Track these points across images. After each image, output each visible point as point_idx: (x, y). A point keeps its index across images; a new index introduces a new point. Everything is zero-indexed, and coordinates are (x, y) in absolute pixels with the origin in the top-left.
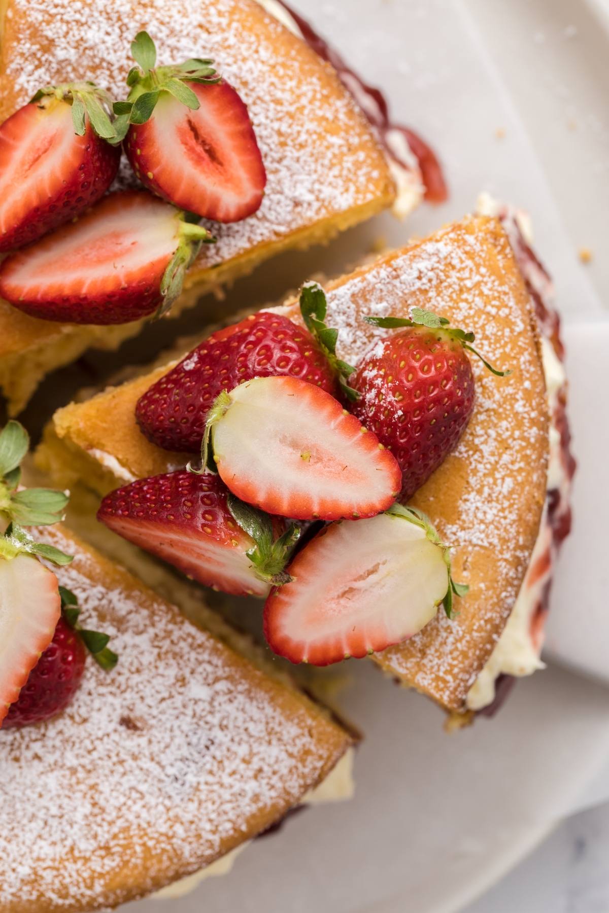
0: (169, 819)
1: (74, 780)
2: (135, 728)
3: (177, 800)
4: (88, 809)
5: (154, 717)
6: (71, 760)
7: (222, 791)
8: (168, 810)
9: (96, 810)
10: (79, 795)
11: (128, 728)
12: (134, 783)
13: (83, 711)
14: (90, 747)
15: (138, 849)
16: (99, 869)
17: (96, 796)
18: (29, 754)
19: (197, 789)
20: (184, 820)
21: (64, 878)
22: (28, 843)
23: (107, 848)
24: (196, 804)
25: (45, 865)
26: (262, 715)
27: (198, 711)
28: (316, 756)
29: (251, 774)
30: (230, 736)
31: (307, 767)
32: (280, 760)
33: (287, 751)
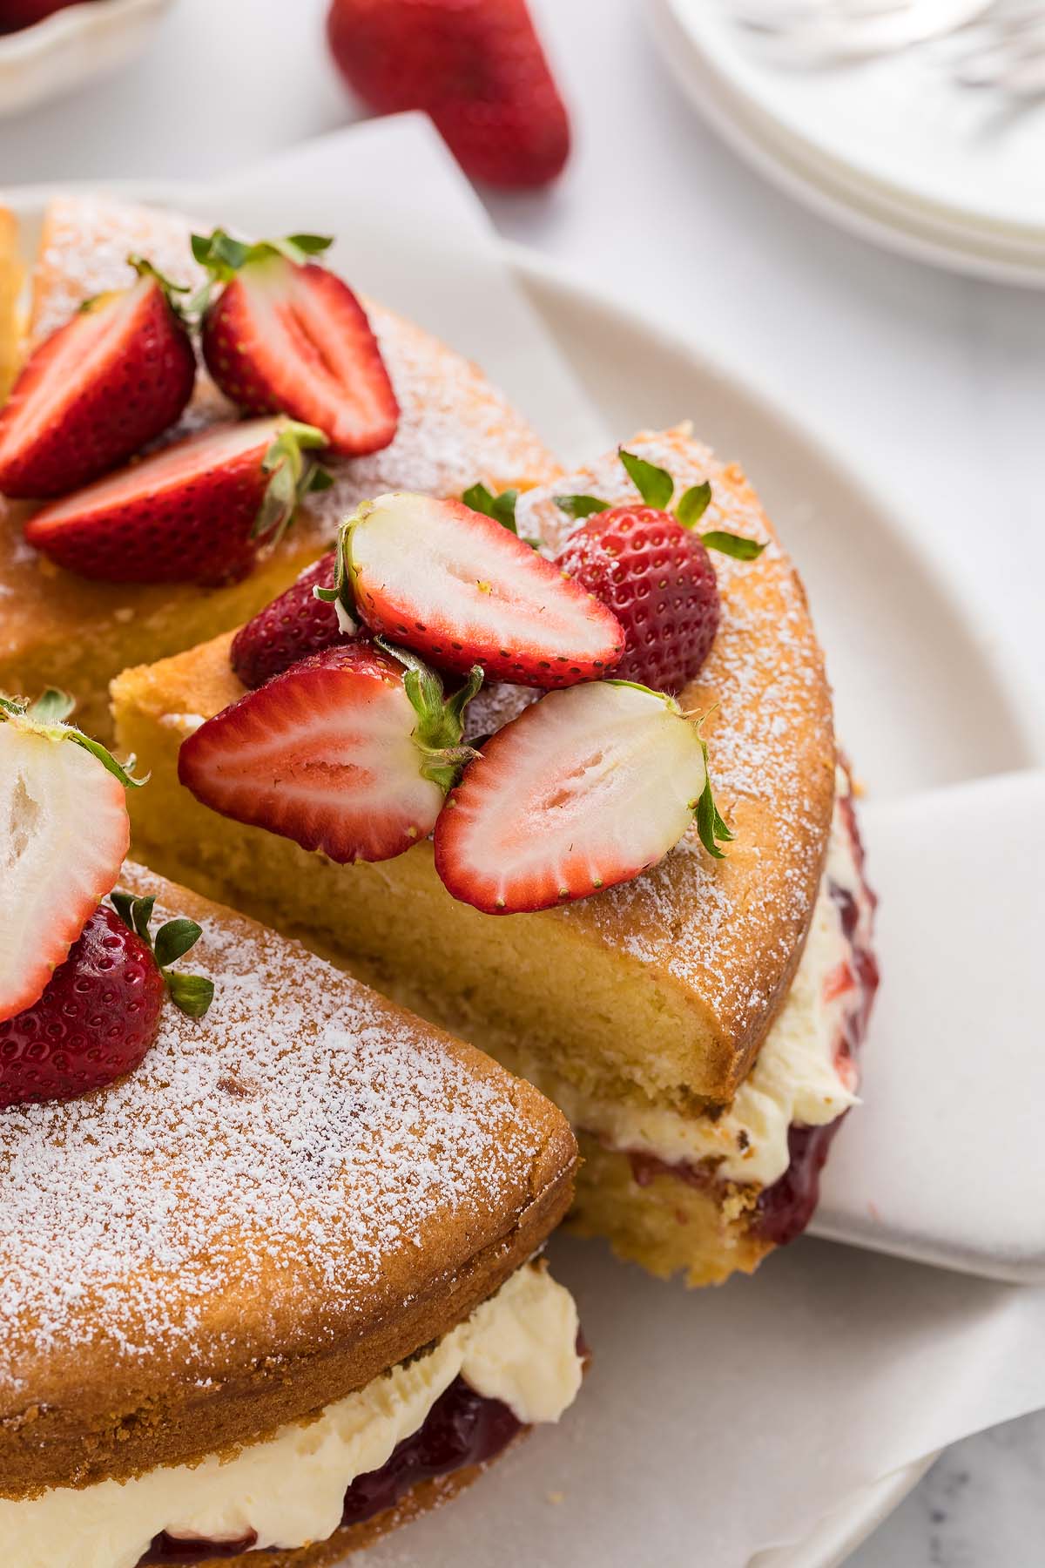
0: (301, 1214)
1: (149, 1164)
2: (242, 1092)
3: (311, 1186)
4: (172, 1202)
5: (270, 1079)
6: (143, 1139)
7: (381, 1173)
8: (298, 1201)
9: (185, 1203)
10: (157, 1184)
11: (231, 1092)
12: (242, 1166)
13: (162, 1074)
14: (174, 1120)
15: (254, 1258)
16: (192, 1289)
17: (185, 1185)
18: (79, 1137)
19: (342, 1171)
20: (323, 1215)
21: (138, 1304)
22: (78, 1252)
23: (204, 1258)
24: (342, 1191)
25: (106, 1282)
26: (437, 1069)
27: (338, 1066)
28: (524, 1136)
29: (425, 1149)
30: (388, 1098)
31: (511, 1151)
32: (468, 1133)
33: (478, 1121)
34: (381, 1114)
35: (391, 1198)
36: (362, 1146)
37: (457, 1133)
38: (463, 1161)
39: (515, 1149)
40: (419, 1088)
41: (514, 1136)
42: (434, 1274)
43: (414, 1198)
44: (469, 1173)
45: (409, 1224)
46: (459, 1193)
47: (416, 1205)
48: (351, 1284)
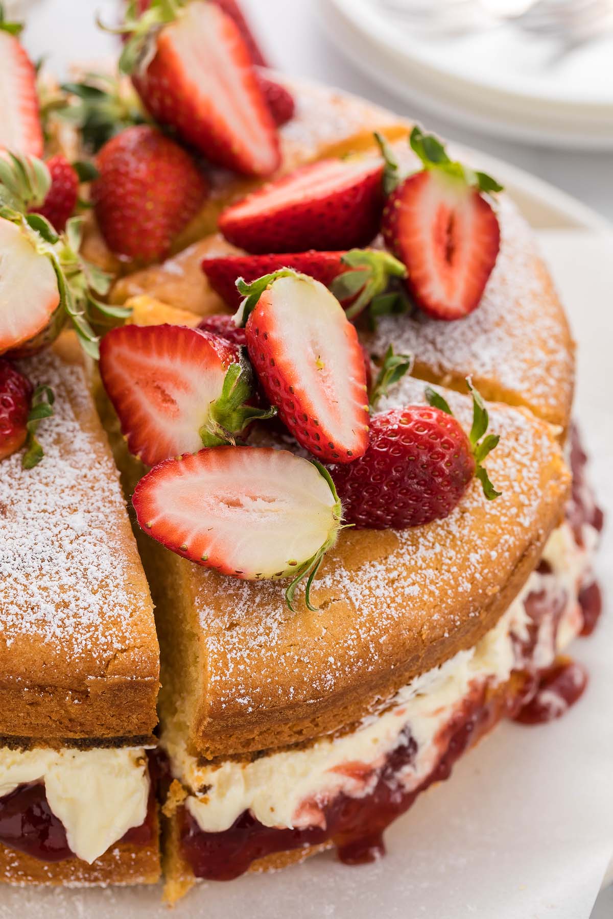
2: (3, 514)
5: (24, 518)
7: (22, 593)
26: (110, 569)
27: (64, 533)
28: (121, 635)
29: (57, 600)
30: (69, 565)
31: (106, 637)
32: (89, 610)
33: (102, 608)
34: (56, 569)
35: (14, 609)
36: (27, 575)
37: (82, 604)
38: (72, 620)
39: (109, 637)
40: (89, 572)
41: (114, 629)
42: (11, 672)
43: (27, 618)
44: (71, 630)
45: (12, 630)
46: (54, 635)
47: (24, 623)
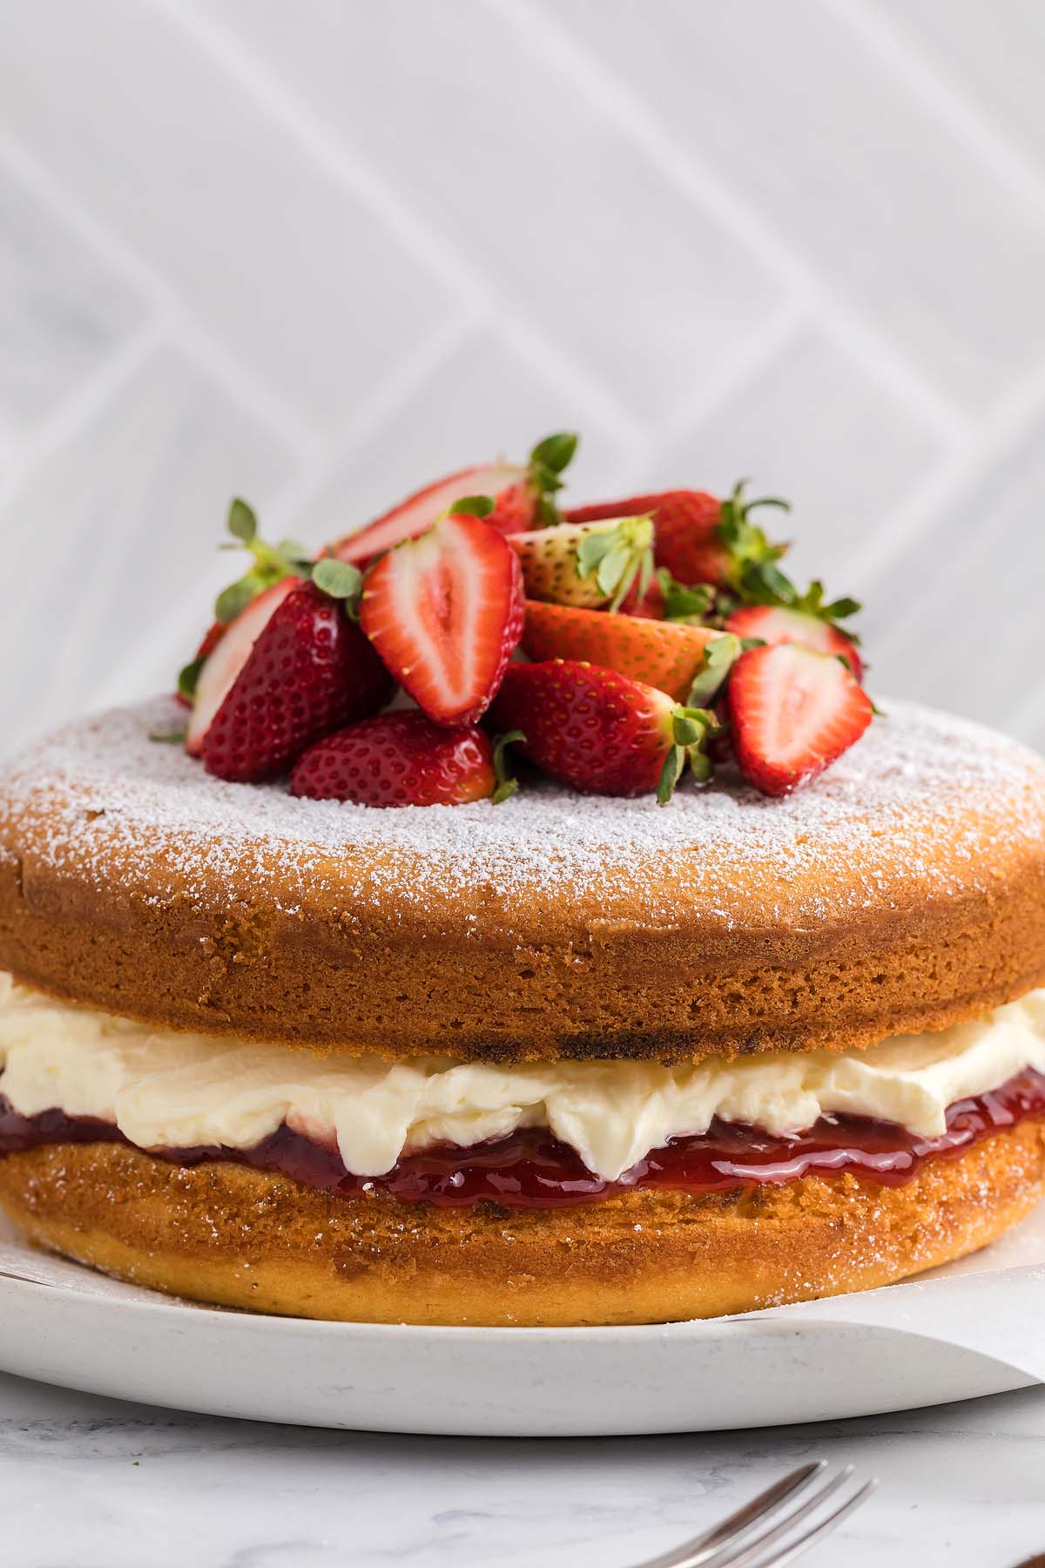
29: (551, 855)
32: (590, 862)
48: (432, 890)
